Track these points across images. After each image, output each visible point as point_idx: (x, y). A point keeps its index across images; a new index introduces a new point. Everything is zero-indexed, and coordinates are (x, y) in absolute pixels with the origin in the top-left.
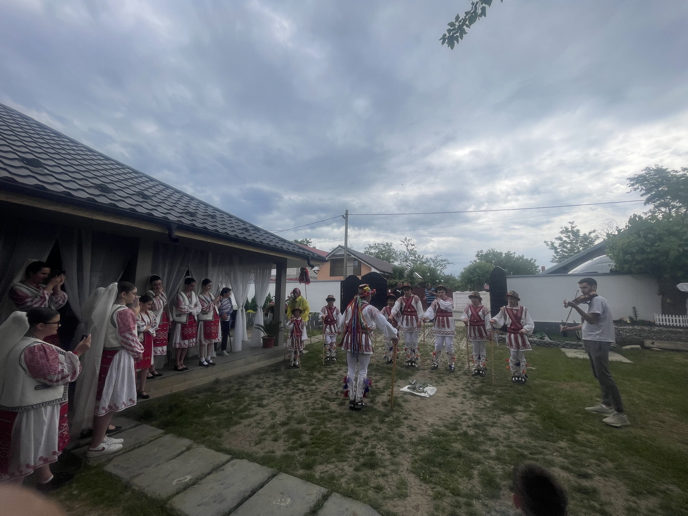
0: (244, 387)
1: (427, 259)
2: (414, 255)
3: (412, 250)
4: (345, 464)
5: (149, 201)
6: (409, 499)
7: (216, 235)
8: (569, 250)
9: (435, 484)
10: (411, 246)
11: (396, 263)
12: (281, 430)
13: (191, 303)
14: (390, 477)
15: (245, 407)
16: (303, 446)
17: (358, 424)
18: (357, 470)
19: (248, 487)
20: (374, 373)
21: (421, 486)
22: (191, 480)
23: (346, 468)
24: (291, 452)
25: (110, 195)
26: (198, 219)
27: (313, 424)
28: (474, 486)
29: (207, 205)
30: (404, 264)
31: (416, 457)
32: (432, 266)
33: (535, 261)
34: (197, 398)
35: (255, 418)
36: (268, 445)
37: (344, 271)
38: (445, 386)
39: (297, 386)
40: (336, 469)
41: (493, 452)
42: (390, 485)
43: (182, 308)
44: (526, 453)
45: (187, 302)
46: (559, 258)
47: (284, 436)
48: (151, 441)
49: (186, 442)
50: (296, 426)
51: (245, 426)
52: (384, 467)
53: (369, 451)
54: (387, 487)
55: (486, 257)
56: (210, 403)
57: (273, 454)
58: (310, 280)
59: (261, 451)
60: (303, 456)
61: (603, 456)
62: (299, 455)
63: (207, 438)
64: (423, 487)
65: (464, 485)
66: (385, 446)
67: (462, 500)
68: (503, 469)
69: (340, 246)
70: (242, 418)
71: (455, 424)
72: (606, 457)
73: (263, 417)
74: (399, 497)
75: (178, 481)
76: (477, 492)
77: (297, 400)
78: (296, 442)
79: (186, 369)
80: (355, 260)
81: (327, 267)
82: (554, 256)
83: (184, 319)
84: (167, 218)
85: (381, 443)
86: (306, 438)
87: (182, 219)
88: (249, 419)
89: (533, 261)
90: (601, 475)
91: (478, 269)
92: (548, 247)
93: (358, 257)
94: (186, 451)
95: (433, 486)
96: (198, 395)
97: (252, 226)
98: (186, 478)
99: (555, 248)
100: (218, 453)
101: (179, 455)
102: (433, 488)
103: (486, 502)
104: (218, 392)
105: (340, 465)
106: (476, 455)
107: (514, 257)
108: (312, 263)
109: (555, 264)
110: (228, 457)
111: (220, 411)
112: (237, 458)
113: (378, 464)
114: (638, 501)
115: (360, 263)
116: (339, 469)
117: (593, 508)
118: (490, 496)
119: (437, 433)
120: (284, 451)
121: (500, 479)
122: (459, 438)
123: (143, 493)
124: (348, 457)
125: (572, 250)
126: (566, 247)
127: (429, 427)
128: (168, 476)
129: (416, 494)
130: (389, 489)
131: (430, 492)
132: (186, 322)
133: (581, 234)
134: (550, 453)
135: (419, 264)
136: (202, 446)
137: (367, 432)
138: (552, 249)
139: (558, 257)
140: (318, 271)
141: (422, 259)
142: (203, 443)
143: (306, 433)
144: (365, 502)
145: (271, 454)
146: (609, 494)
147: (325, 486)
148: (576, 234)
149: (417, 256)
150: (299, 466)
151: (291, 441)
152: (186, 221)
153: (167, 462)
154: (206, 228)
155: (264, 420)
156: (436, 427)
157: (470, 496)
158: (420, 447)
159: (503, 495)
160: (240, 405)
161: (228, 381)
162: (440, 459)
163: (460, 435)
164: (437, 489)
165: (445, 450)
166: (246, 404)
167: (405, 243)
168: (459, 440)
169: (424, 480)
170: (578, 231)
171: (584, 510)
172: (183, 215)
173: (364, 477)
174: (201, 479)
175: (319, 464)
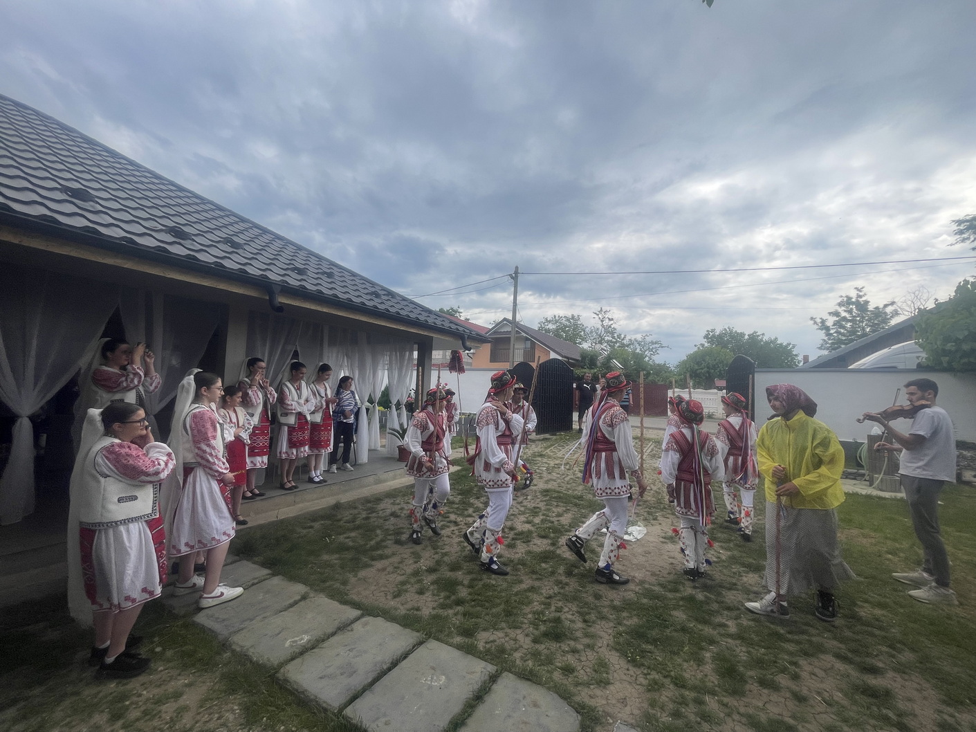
0: (374, 515)
1: (630, 340)
2: (612, 333)
3: (610, 327)
4: (518, 631)
5: (240, 251)
6: (611, 687)
7: (334, 302)
8: (848, 331)
9: (649, 668)
10: (607, 320)
11: (586, 346)
12: (428, 579)
13: (300, 397)
14: (583, 654)
15: (377, 543)
16: (459, 602)
17: (534, 576)
18: (535, 641)
19: (386, 656)
20: (555, 504)
21: (628, 670)
22: (309, 641)
23: (521, 637)
24: (442, 610)
25: (188, 243)
26: (308, 278)
27: (472, 573)
28: (706, 675)
29: (320, 258)
30: (598, 347)
31: (621, 629)
32: (638, 351)
33: (794, 347)
34: (311, 527)
35: (391, 560)
36: (411, 598)
37: (511, 355)
38: (658, 527)
39: (448, 517)
40: (507, 639)
41: (732, 627)
42: (584, 665)
43: (288, 405)
44: (782, 631)
45: (296, 397)
46: (832, 343)
47: (432, 588)
48: (253, 584)
49: (300, 588)
50: (449, 574)
51: (379, 570)
52: (575, 639)
53: (553, 615)
54: (579, 668)
55: (720, 340)
56: (330, 536)
57: (418, 613)
58: (465, 367)
59: (402, 608)
60: (459, 617)
61: (900, 642)
62: (454, 616)
63: (328, 584)
64: (631, 672)
65: (690, 672)
66: (575, 609)
67: (690, 695)
68: (748, 652)
69: (505, 319)
70: (373, 559)
71: (675, 583)
72: (904, 644)
73: (402, 558)
74: (597, 683)
75: (293, 641)
76: (710, 684)
77: (448, 537)
78: (448, 597)
79: (295, 487)
80: (527, 339)
81: (486, 349)
82: (824, 340)
83: (292, 420)
84: (267, 277)
85: (570, 605)
86: (463, 593)
87: (287, 279)
88: (383, 561)
89: (791, 346)
90: (895, 670)
91: (708, 357)
92: (816, 327)
93: (530, 336)
94: (300, 600)
95: (645, 672)
96: (313, 524)
97: (384, 289)
98: (302, 639)
99: (827, 329)
100: (343, 606)
101: (291, 606)
102: (645, 675)
103: (725, 700)
104: (340, 520)
105: (512, 633)
106: (708, 630)
107: (762, 340)
108: (468, 344)
109: (826, 352)
110: (357, 613)
111: (343, 548)
112: (370, 615)
113: (566, 635)
114: (957, 714)
115: (533, 344)
116: (511, 639)
117: (886, 719)
118: (730, 691)
119: (650, 594)
120: (434, 608)
121: (743, 666)
122: (681, 603)
123: (246, 655)
124: (522, 623)
125: (853, 332)
126: (844, 327)
127: (638, 585)
128: (278, 634)
129: (621, 681)
130: (582, 672)
131: (642, 680)
132: (295, 424)
133: (871, 307)
134: (818, 634)
135: (619, 347)
136: (321, 595)
137: (548, 588)
138: (822, 329)
139: (830, 342)
140: (473, 353)
141: (623, 340)
142: (322, 591)
143: (463, 585)
144: (549, 689)
145: (415, 612)
146: (910, 700)
147: (493, 662)
148: (862, 307)
149: (615, 335)
150: (455, 631)
151: (442, 594)
152: (293, 281)
153: (276, 614)
154: (321, 292)
155: (404, 564)
156: (647, 586)
157: (701, 689)
158: (625, 614)
159: (750, 691)
160: (371, 540)
161: (352, 505)
162: (654, 633)
163: (682, 599)
164: (652, 677)
165: (662, 620)
166: (378, 539)
167: (600, 316)
168: (682, 606)
169: (633, 662)
170: (867, 302)
171: (873, 722)
172: (289, 272)
173: (546, 651)
174: (323, 641)
175: (482, 631)
